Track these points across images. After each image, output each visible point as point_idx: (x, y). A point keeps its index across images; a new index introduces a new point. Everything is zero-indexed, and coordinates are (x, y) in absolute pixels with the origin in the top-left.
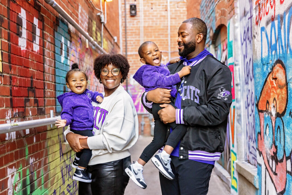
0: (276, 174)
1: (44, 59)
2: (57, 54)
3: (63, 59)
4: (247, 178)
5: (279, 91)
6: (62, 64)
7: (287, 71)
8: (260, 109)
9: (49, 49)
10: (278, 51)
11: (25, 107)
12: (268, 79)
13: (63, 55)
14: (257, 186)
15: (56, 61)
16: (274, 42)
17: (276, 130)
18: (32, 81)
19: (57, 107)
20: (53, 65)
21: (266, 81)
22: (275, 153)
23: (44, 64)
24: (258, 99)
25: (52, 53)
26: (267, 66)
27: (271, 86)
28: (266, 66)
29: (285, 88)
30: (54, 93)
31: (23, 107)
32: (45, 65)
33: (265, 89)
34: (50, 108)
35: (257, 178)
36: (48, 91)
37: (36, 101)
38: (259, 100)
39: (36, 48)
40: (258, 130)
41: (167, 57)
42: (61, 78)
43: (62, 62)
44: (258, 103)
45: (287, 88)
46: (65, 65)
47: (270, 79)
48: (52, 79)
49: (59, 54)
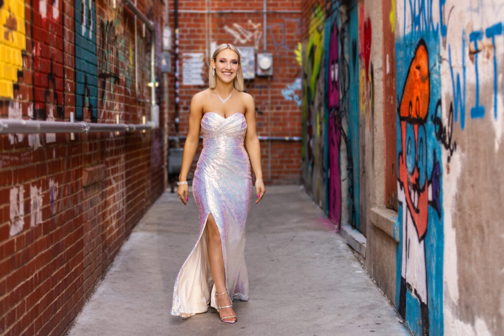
0: (417, 211)
1: (64, 30)
2: (78, 21)
3: (84, 29)
4: (386, 231)
5: (422, 85)
6: (83, 38)
7: (430, 56)
8: (402, 115)
9: (68, 14)
10: (421, 26)
11: (45, 103)
12: (411, 69)
13: (84, 23)
14: (397, 239)
15: (76, 34)
16: (417, 13)
17: (419, 144)
18: (52, 65)
19: (77, 108)
20: (73, 41)
21: (409, 71)
22: (417, 180)
23: (63, 38)
24: (400, 100)
25: (71, 21)
26: (411, 48)
27: (414, 79)
28: (409, 49)
29: (427, 82)
30: (74, 85)
31: (43, 102)
32: (65, 40)
33: (408, 83)
34: (69, 109)
35: (397, 225)
36: (67, 81)
37: (56, 96)
38: (401, 102)
39: (56, 14)
40: (399, 149)
41: (259, 25)
42: (82, 61)
43: (83, 34)
44: (400, 105)
45: (429, 81)
46: (86, 40)
47: (413, 68)
48: (72, 63)
49: (80, 21)
